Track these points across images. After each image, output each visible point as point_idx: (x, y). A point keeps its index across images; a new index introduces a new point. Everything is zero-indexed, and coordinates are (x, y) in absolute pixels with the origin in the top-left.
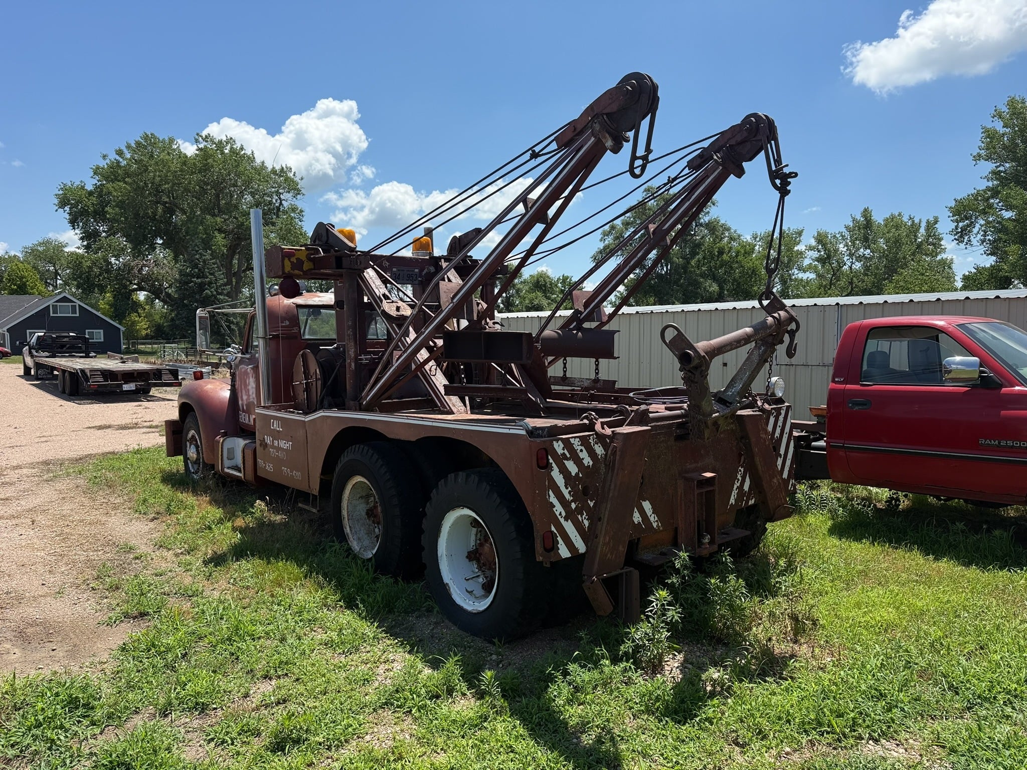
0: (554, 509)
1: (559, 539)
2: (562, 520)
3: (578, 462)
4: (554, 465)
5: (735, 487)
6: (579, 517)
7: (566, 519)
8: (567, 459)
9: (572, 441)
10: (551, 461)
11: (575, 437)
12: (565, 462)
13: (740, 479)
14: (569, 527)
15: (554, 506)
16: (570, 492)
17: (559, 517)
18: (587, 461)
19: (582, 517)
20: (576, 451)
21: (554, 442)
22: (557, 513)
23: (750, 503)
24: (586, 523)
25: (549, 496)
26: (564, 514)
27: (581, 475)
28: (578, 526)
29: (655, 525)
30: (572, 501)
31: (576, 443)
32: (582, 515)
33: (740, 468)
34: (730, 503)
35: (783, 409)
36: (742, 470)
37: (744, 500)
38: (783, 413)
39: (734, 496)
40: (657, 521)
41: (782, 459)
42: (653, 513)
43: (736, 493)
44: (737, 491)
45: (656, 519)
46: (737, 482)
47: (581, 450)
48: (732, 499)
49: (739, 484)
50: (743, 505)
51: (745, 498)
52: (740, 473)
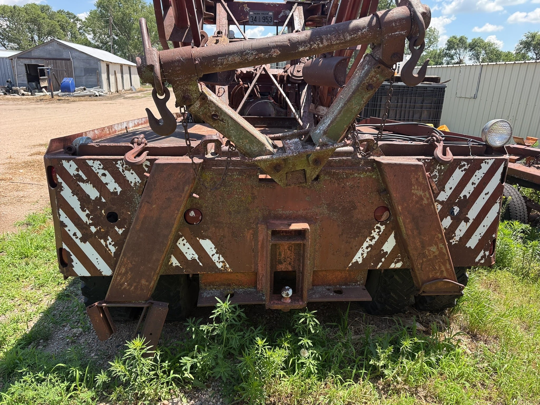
0: (66, 229)
1: (73, 257)
2: (78, 241)
3: (100, 186)
4: (64, 184)
5: (365, 245)
6: (102, 241)
7: (83, 240)
8: (83, 181)
9: (90, 163)
10: (60, 180)
11: (94, 160)
12: (81, 184)
13: (377, 237)
14: (87, 248)
15: (66, 226)
16: (88, 216)
17: (74, 238)
18: (113, 187)
19: (105, 241)
20: (96, 175)
21: (64, 162)
22: (71, 234)
23: (393, 266)
24: (113, 249)
25: (60, 215)
26: (79, 235)
27: (103, 200)
28: (100, 249)
29: (220, 266)
30: (91, 224)
31: (96, 166)
32: (106, 240)
33: (379, 225)
34: (354, 261)
35: (485, 162)
36: (383, 228)
37: (381, 261)
38: (485, 168)
39: (362, 254)
40: (223, 262)
41: (469, 224)
42: (217, 253)
43: (366, 251)
44: (369, 249)
45: (222, 259)
46: (371, 240)
47: (104, 175)
48: (358, 258)
49: (373, 242)
50: (379, 266)
51: (383, 260)
52: (377, 230)
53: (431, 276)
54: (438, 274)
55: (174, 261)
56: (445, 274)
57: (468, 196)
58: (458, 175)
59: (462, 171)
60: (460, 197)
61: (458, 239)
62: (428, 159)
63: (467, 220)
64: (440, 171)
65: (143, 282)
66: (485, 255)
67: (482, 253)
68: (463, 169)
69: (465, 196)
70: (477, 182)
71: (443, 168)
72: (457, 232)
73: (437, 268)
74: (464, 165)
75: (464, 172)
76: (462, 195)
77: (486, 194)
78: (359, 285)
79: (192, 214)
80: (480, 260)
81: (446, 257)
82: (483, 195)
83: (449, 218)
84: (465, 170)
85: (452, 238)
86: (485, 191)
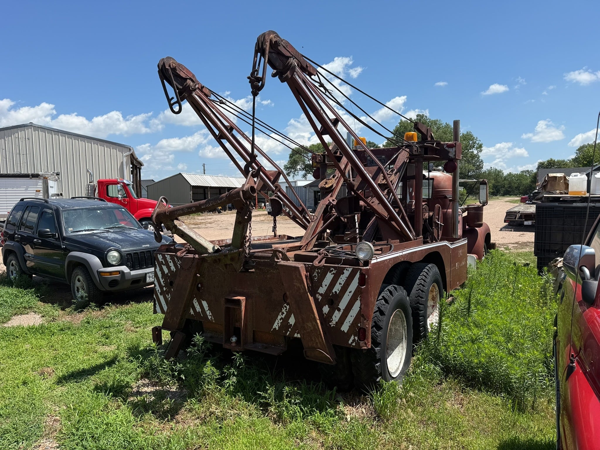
0: (156, 288)
1: (157, 303)
2: (159, 294)
3: (169, 267)
4: (157, 266)
5: (279, 317)
6: (167, 295)
7: (161, 294)
8: (164, 265)
9: (166, 256)
10: (156, 263)
11: (168, 254)
13: (285, 313)
14: (161, 298)
16: (163, 282)
17: (158, 292)
18: (173, 268)
20: (168, 262)
21: (158, 255)
22: (157, 290)
23: (296, 335)
25: (155, 280)
26: (160, 291)
27: (169, 275)
28: (166, 299)
29: (210, 317)
30: (164, 286)
31: (168, 257)
33: (285, 305)
34: (274, 327)
35: (346, 270)
36: (288, 307)
37: (289, 331)
38: (347, 273)
39: (278, 323)
40: (211, 316)
41: (341, 313)
42: (209, 310)
43: (280, 321)
44: (282, 320)
45: (211, 314)
46: (282, 314)
47: (170, 262)
48: (276, 325)
49: (283, 316)
50: (288, 334)
51: (290, 330)
52: (285, 308)
53: (310, 345)
54: (315, 344)
55: (192, 312)
56: (319, 345)
57: (338, 292)
58: (329, 277)
59: (332, 274)
60: (333, 293)
61: (335, 323)
62: (310, 265)
63: (339, 310)
64: (318, 273)
65: (175, 319)
66: (355, 339)
67: (352, 338)
68: (332, 273)
69: (336, 292)
70: (343, 283)
71: (319, 271)
72: (333, 317)
73: (314, 339)
74: (333, 270)
75: (333, 275)
76: (334, 291)
77: (350, 292)
78: (282, 347)
79: (200, 286)
80: (352, 343)
81: (318, 333)
82: (347, 293)
83: (327, 306)
84: (334, 273)
85: (331, 322)
86: (349, 290)
